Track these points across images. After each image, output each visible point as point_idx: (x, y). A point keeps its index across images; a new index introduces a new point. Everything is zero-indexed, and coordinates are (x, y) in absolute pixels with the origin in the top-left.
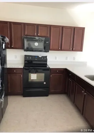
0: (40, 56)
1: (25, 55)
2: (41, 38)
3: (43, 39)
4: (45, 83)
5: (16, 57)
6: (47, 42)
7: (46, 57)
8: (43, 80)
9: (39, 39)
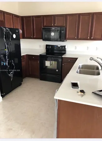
0: (59, 46)
1: (46, 45)
2: (57, 28)
3: (59, 29)
4: (57, 71)
5: (40, 46)
6: (62, 32)
7: (65, 46)
8: (56, 68)
9: (55, 29)
